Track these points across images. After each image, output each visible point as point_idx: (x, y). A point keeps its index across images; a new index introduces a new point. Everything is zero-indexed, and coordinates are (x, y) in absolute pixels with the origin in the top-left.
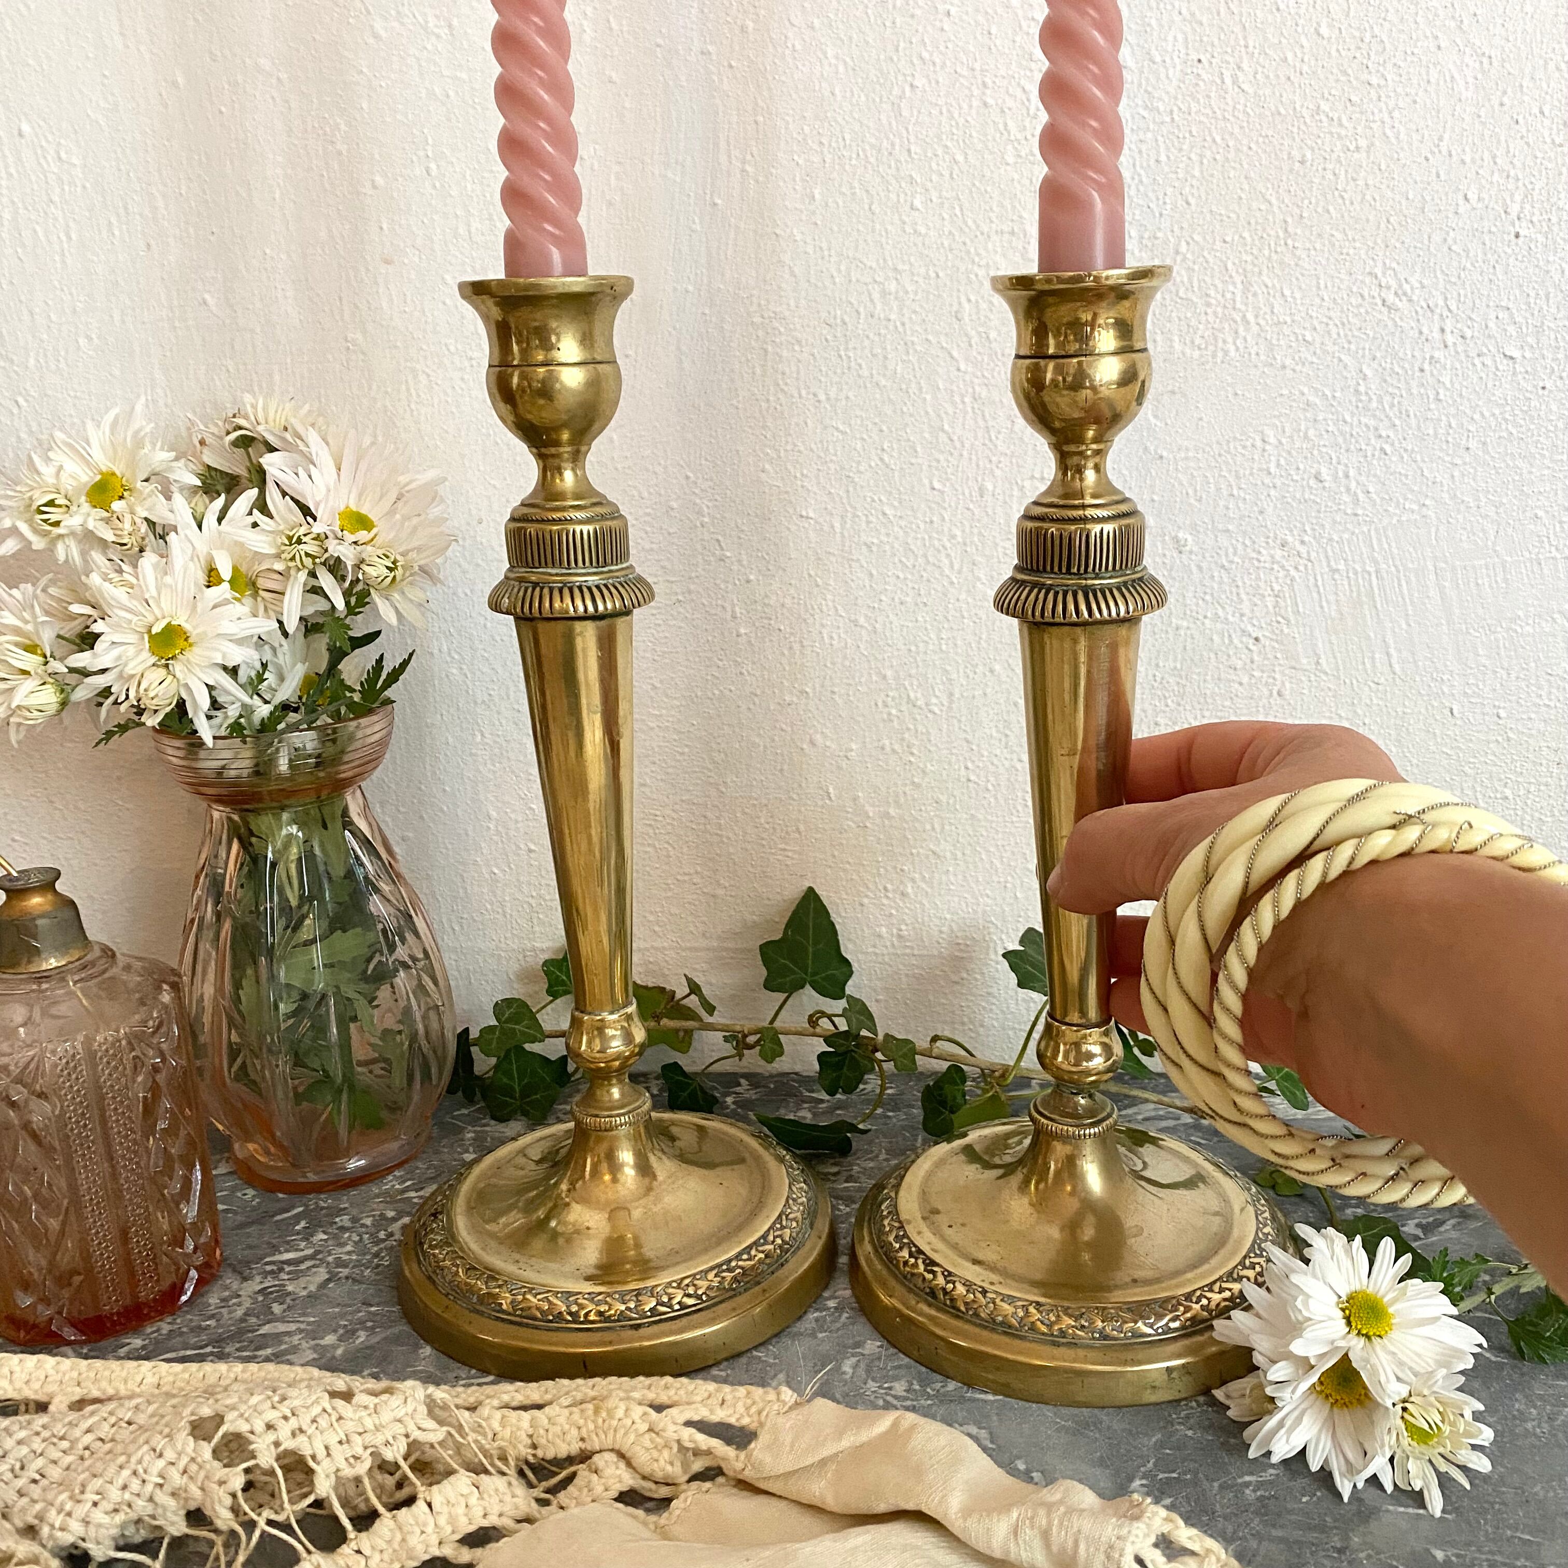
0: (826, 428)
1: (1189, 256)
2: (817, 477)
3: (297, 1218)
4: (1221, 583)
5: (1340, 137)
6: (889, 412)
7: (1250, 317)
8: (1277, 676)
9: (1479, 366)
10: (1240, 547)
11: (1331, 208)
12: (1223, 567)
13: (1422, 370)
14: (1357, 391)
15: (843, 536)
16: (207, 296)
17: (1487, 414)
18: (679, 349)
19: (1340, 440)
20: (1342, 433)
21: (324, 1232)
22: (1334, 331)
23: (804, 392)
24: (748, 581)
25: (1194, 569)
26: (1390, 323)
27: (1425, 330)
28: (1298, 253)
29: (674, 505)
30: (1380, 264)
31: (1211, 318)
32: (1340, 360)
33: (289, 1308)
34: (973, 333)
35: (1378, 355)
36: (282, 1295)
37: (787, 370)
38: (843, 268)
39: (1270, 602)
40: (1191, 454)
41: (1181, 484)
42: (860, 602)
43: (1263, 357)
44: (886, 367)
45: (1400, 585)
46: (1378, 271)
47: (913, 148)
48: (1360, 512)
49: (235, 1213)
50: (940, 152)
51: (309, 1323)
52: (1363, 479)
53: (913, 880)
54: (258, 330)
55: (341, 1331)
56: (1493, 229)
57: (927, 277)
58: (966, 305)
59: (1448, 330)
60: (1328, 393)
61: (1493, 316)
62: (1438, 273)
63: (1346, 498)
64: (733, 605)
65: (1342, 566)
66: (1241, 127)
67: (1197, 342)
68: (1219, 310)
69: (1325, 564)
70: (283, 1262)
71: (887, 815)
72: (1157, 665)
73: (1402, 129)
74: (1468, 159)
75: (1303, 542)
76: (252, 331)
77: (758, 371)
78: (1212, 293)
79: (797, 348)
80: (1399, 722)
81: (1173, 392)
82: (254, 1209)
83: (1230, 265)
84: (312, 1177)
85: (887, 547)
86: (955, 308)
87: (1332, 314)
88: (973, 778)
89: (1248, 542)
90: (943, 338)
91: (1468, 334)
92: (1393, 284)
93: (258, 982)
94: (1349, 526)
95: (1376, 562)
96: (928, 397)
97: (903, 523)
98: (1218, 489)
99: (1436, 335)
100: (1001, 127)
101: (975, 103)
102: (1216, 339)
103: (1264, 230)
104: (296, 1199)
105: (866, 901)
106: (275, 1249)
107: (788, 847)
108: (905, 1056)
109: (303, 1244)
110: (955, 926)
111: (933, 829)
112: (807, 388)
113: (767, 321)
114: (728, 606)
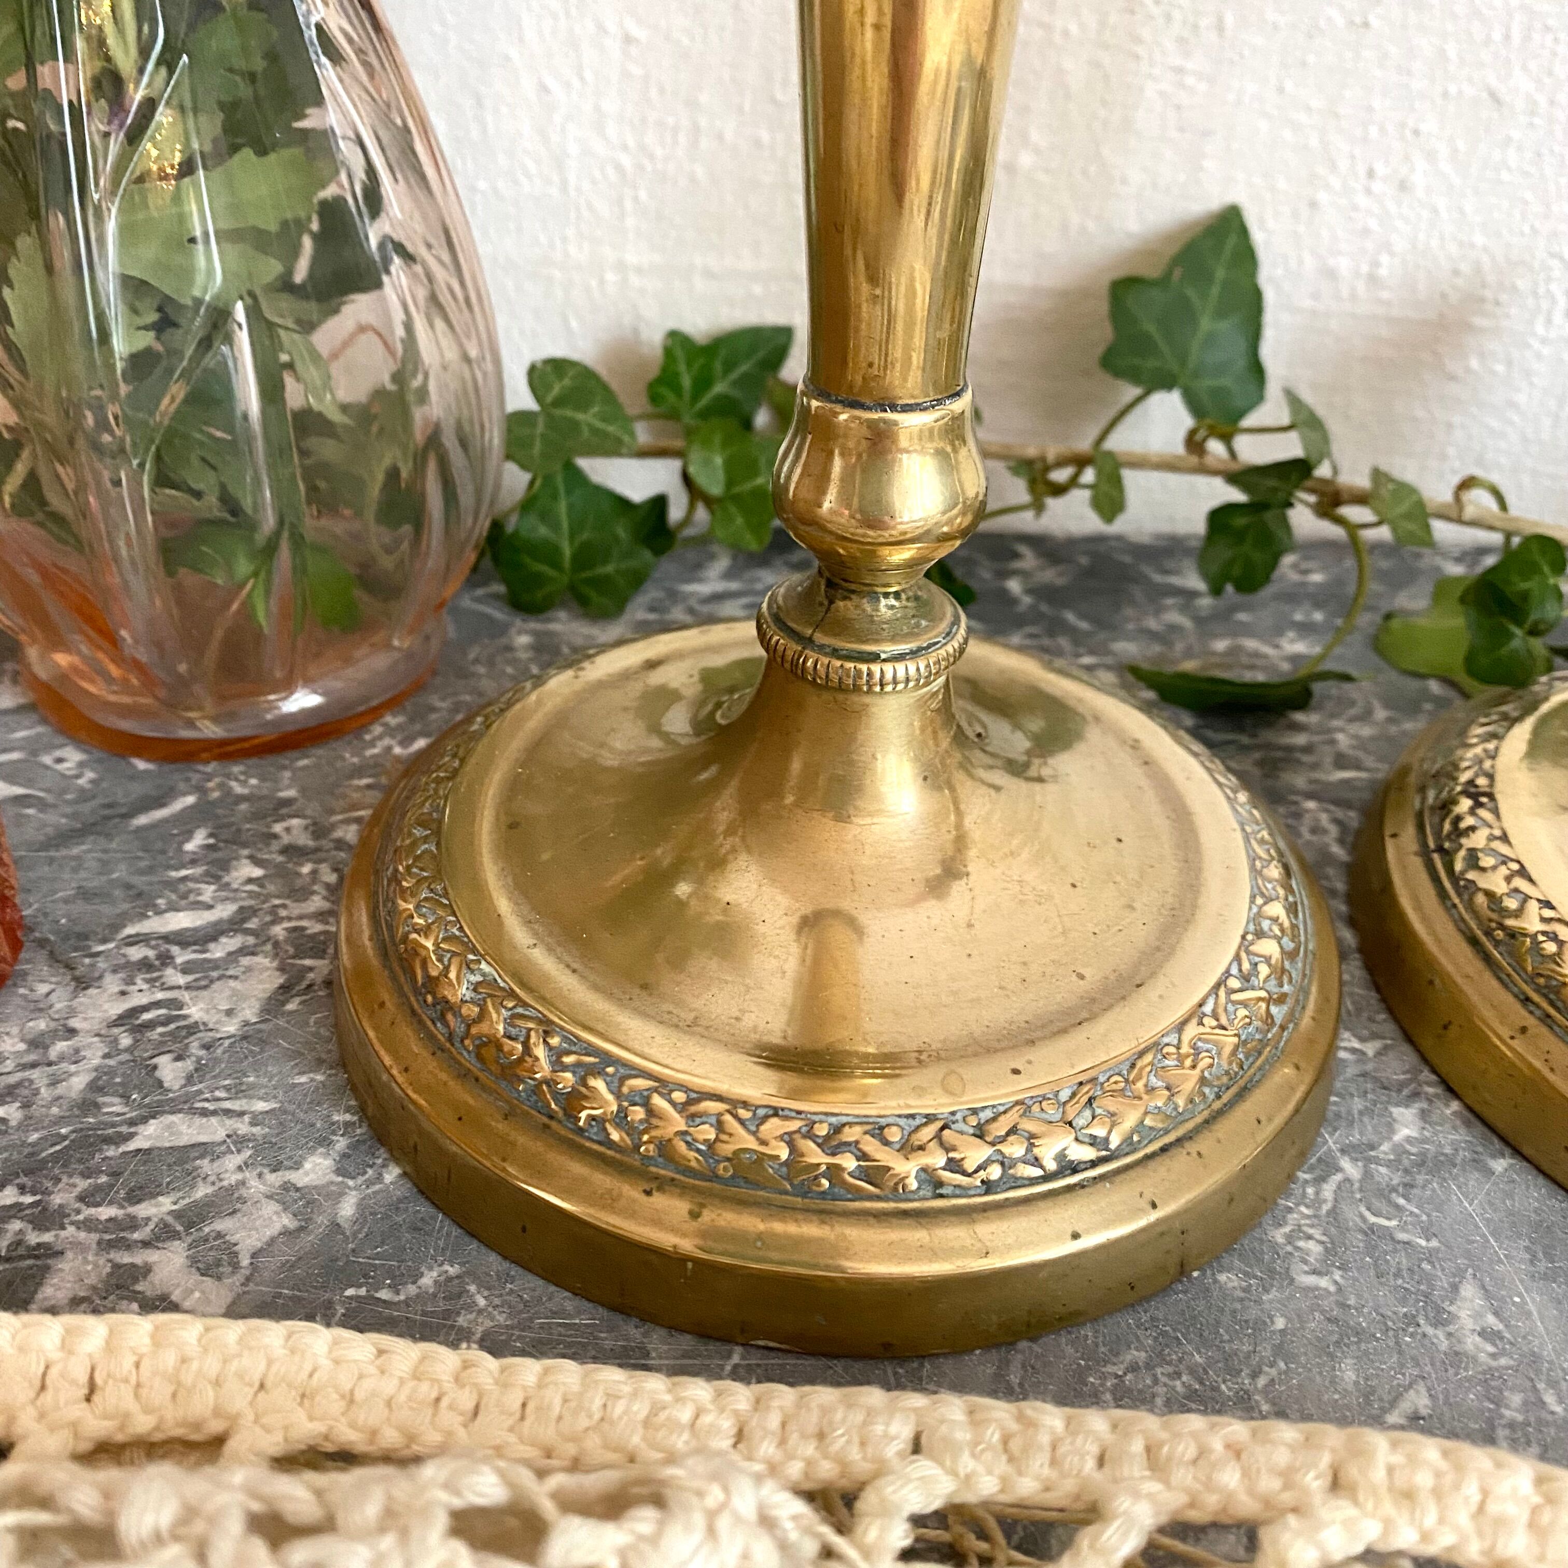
3: (184, 824)
21: (256, 861)
33: (200, 1071)
36: (176, 1033)
49: (42, 805)
51: (255, 1119)
53: (1431, 156)
55: (340, 1144)
70: (167, 938)
82: (84, 796)
84: (210, 730)
93: (49, 269)
104: (175, 775)
105: (1322, 197)
106: (146, 903)
107: (1190, 65)
108: (1408, 516)
109: (208, 892)
110: (1485, 259)
111: (1507, 37)
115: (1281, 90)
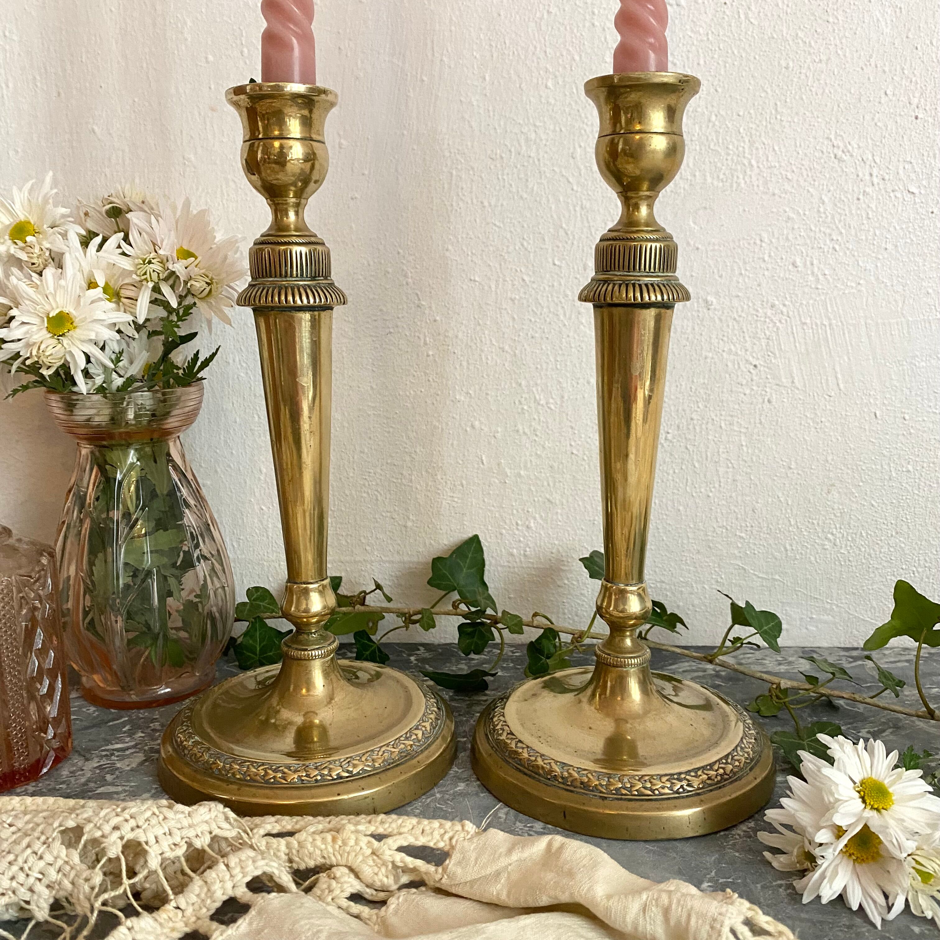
0: (488, 224)
1: (717, 123)
2: (481, 255)
3: (124, 724)
4: (734, 329)
5: (810, 54)
6: (529, 215)
7: (754, 162)
8: (768, 390)
9: (893, 198)
10: (745, 307)
11: (804, 97)
12: (735, 319)
13: (858, 199)
14: (819, 211)
15: (497, 294)
16: (96, 128)
17: (898, 228)
18: (396, 170)
19: (808, 241)
20: (809, 237)
21: (142, 732)
22: (805, 173)
23: (475, 201)
24: (435, 321)
25: (717, 321)
26: (839, 169)
27: (860, 174)
28: (784, 123)
29: (390, 270)
30: (833, 133)
31: (730, 163)
32: (808, 191)
33: (117, 777)
34: (582, 167)
35: (832, 188)
36: (113, 770)
37: (464, 186)
38: (502, 123)
39: (764, 342)
40: (716, 247)
41: (710, 266)
42: (506, 336)
43: (761, 188)
44: (527, 187)
45: (844, 334)
46: (832, 137)
47: (548, 50)
48: (820, 287)
49: (81, 720)
50: (564, 53)
51: (131, 787)
52: (822, 266)
53: (535, 518)
54: (127, 150)
55: (153, 791)
56: (902, 113)
57: (554, 131)
58: (579, 150)
59: (874, 175)
60: (800, 211)
61: (901, 167)
62: (869, 140)
63: (811, 278)
64: (425, 336)
65: (808, 321)
66: (750, 45)
67: (721, 176)
68: (735, 158)
69: (798, 319)
70: (113, 750)
71: (519, 475)
72: (693, 381)
73: (848, 50)
74: (887, 69)
75: (784, 305)
76: (123, 151)
77: (446, 186)
78: (731, 147)
79: (471, 172)
80: (843, 421)
81: (705, 208)
82: (95, 718)
83: (741, 130)
84: (135, 698)
85: (525, 302)
86: (571, 150)
87: (804, 162)
88: (575, 452)
89: (751, 304)
90: (563, 170)
91: (887, 177)
92: (841, 145)
93: (106, 561)
94: (813, 296)
95: (829, 319)
96: (553, 207)
97: (535, 286)
98: (733, 270)
99: (867, 177)
100: (603, 39)
101: (587, 24)
102: (732, 176)
103: (763, 109)
104: (123, 713)
105: (504, 531)
106: (109, 742)
107: (455, 495)
108: (516, 625)
109: (127, 739)
110: (560, 549)
111: (549, 485)
112: (477, 198)
113: (453, 155)
114: (422, 336)
115: (484, 501)
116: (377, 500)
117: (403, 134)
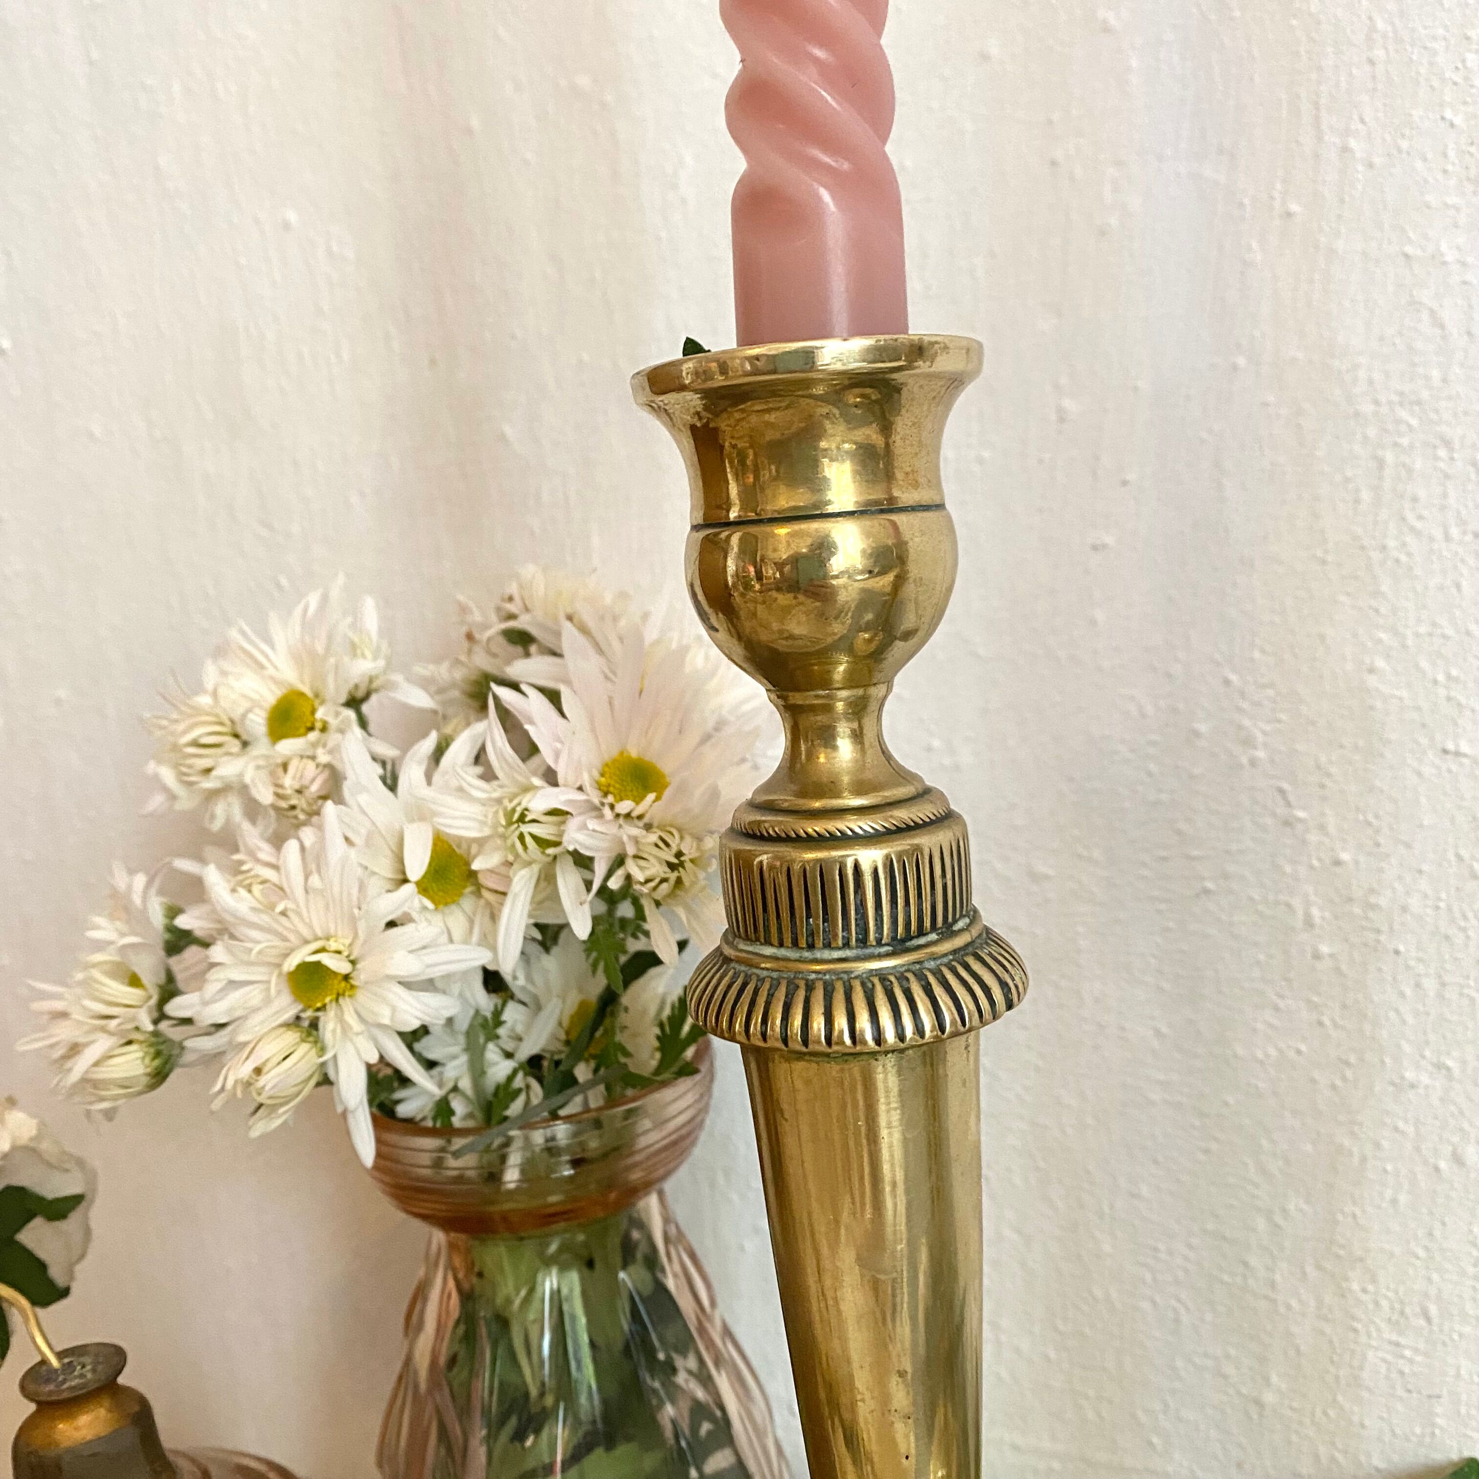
23: (1455, 532)
24: (1338, 863)
29: (1203, 728)
37: (1422, 494)
64: (1308, 904)
77: (1366, 496)
79: (1442, 453)
112: (1462, 522)
113: (1384, 410)
114: (1297, 903)
116: (1177, 1321)
117: (1235, 367)
